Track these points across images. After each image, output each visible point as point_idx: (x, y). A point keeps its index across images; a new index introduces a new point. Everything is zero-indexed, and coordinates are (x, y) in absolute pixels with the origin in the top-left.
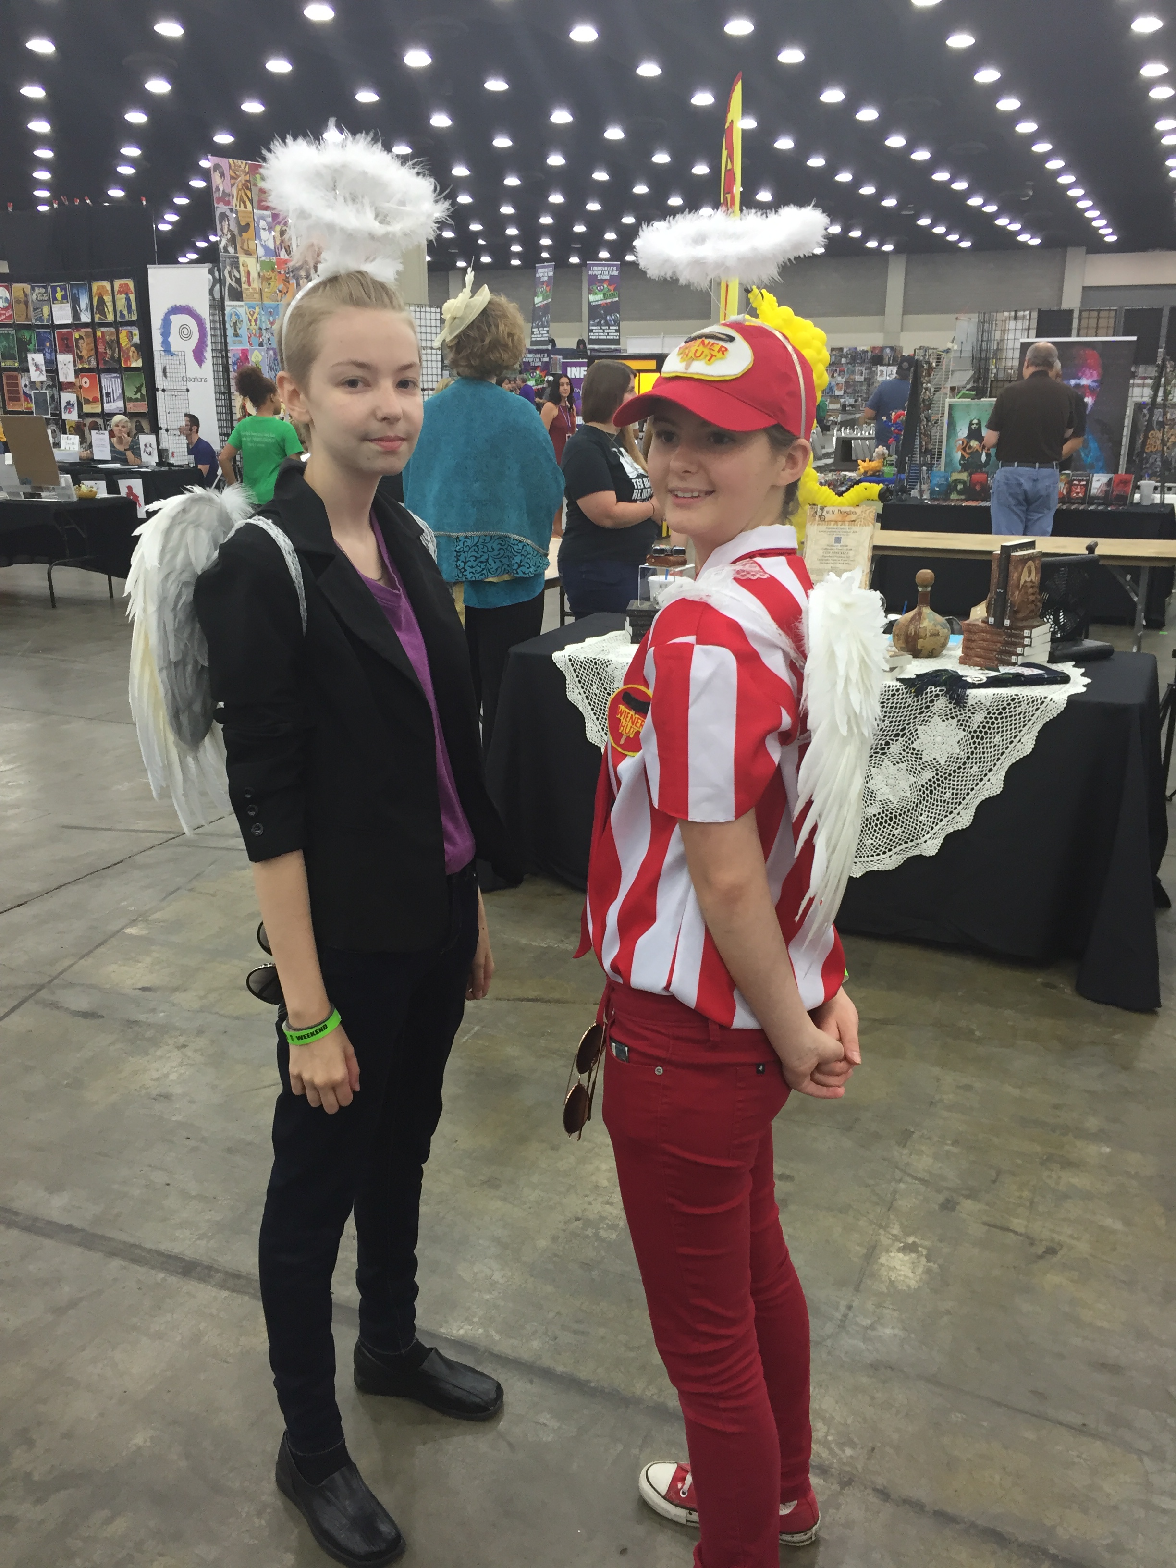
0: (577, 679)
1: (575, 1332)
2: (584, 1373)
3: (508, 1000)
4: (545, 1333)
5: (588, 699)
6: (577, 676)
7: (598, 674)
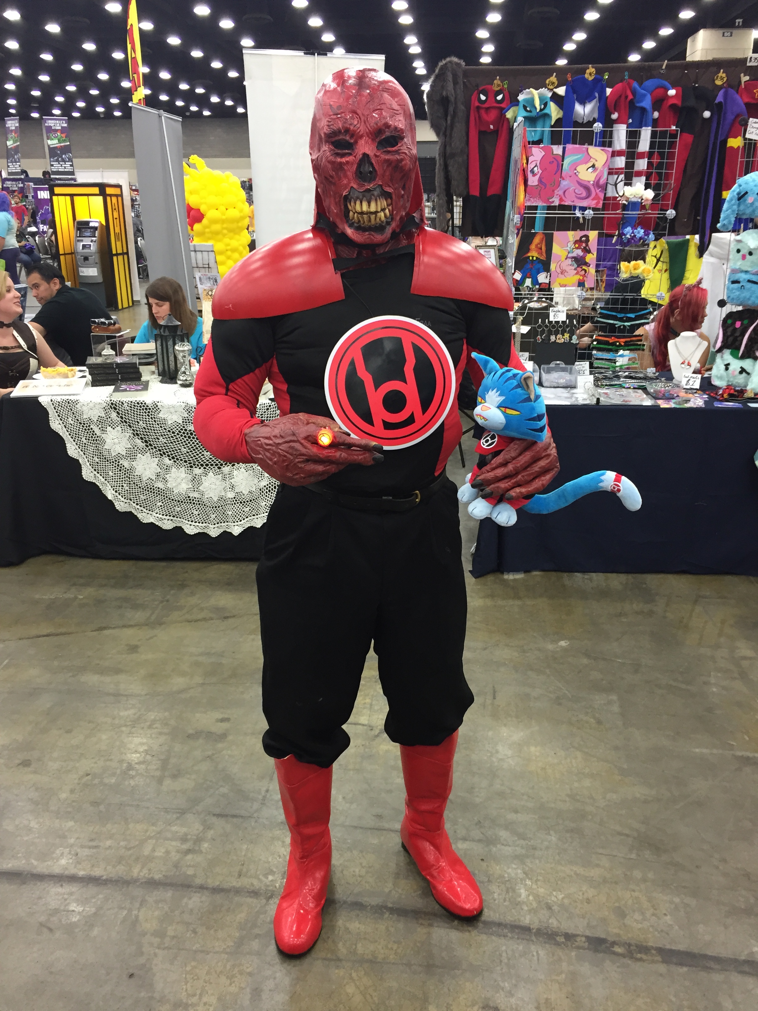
0: (57, 414)
1: (90, 847)
2: (97, 872)
3: (28, 638)
4: (70, 853)
5: (66, 427)
6: (57, 412)
7: (71, 410)
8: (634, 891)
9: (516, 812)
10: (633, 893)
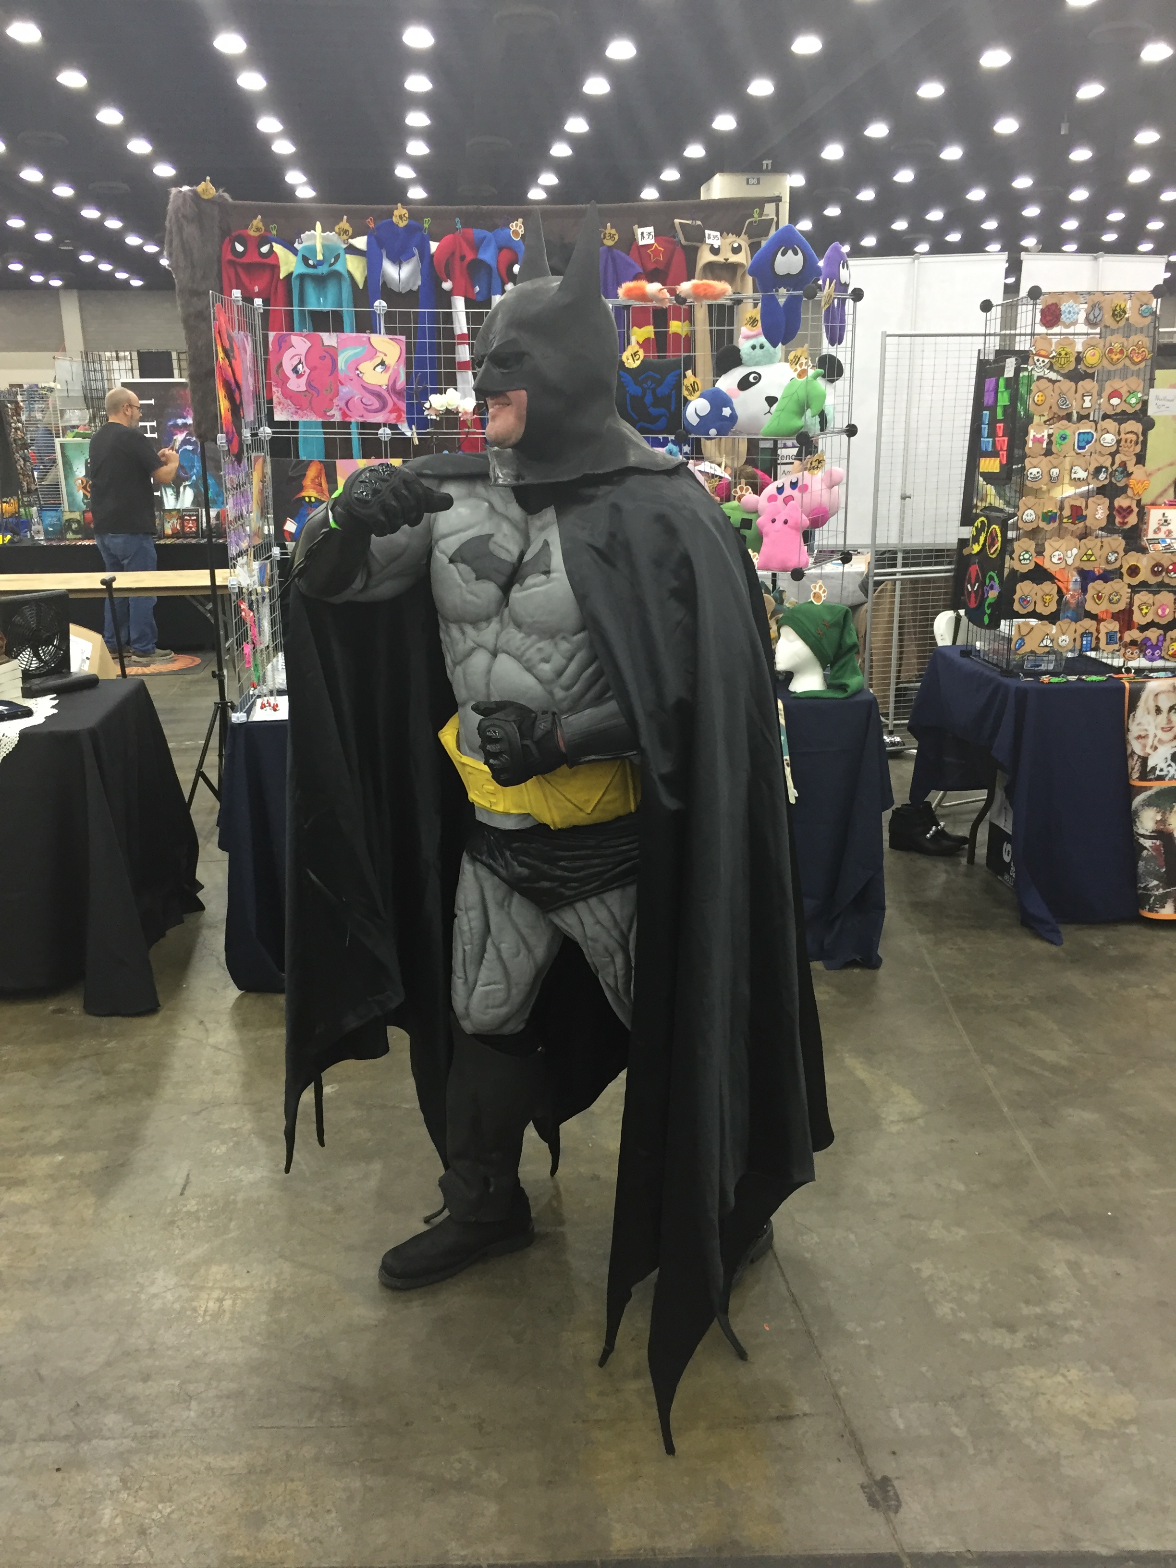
8: (292, 1480)
9: (146, 1378)
10: (290, 1484)
